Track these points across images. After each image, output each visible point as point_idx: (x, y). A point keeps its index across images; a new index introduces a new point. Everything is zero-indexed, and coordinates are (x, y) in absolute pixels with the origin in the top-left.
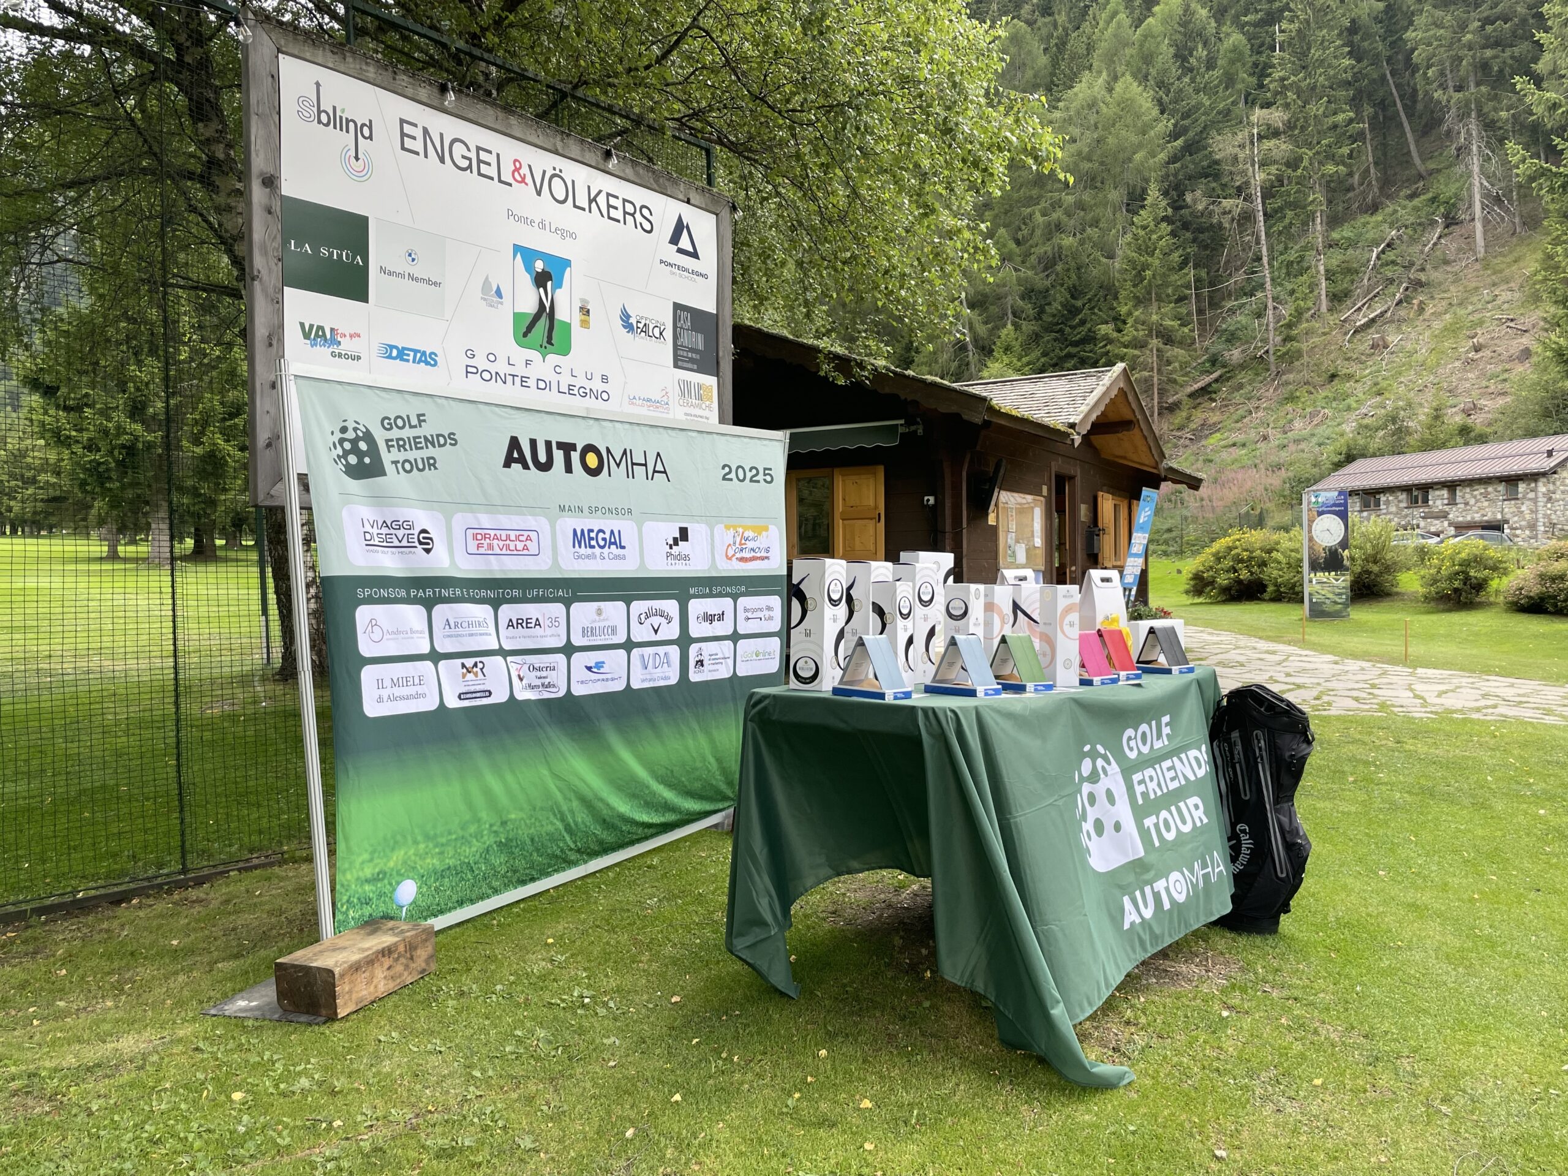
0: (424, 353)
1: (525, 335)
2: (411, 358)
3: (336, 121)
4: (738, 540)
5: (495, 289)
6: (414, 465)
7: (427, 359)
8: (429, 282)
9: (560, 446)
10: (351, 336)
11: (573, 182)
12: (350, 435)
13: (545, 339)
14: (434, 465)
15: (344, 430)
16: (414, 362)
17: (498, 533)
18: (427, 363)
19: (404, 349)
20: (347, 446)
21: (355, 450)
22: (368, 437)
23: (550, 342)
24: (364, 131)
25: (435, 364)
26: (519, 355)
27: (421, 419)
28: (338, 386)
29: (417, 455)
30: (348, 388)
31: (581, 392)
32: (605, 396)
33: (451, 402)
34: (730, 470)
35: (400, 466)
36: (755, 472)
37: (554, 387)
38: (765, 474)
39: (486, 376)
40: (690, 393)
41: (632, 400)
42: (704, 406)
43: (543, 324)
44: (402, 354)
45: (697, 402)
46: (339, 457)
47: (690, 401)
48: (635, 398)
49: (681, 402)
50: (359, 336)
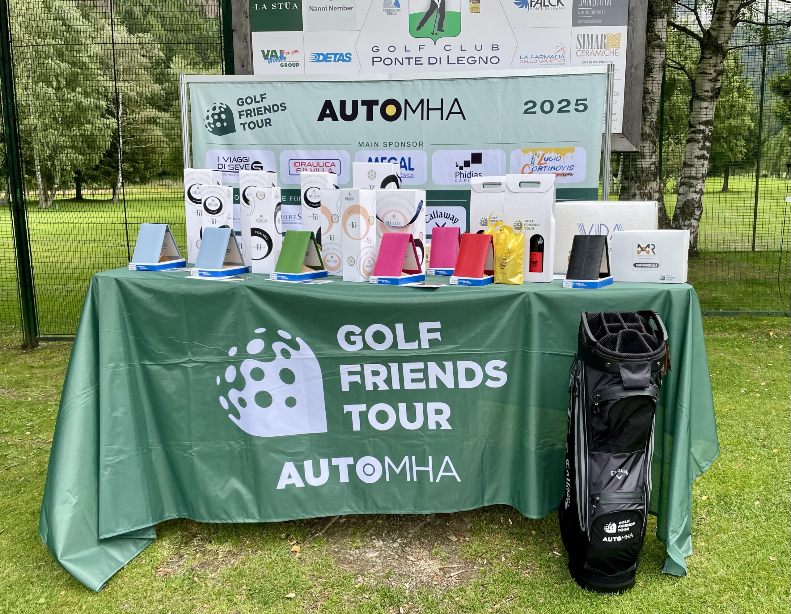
0: (342, 54)
1: (419, 28)
2: (332, 59)
4: (537, 161)
5: (394, 2)
6: (256, 124)
7: (344, 58)
8: (344, 8)
9: (364, 103)
10: (293, 53)
12: (217, 111)
13: (436, 28)
14: (269, 123)
15: (214, 109)
16: (335, 61)
17: (311, 162)
18: (344, 60)
19: (327, 54)
20: (216, 117)
21: (220, 119)
22: (228, 111)
23: (440, 28)
25: (350, 59)
26: (414, 43)
27: (263, 97)
28: (213, 85)
29: (258, 118)
30: (219, 85)
31: (470, 60)
32: (495, 60)
33: (284, 84)
34: (535, 105)
35: (246, 126)
36: (565, 103)
37: (444, 60)
38: (577, 105)
39: (388, 62)
40: (590, 43)
41: (524, 59)
42: (607, 53)
43: (434, 18)
44: (326, 58)
45: (599, 50)
46: (209, 124)
47: (590, 50)
48: (526, 57)
49: (579, 53)
50: (298, 52)
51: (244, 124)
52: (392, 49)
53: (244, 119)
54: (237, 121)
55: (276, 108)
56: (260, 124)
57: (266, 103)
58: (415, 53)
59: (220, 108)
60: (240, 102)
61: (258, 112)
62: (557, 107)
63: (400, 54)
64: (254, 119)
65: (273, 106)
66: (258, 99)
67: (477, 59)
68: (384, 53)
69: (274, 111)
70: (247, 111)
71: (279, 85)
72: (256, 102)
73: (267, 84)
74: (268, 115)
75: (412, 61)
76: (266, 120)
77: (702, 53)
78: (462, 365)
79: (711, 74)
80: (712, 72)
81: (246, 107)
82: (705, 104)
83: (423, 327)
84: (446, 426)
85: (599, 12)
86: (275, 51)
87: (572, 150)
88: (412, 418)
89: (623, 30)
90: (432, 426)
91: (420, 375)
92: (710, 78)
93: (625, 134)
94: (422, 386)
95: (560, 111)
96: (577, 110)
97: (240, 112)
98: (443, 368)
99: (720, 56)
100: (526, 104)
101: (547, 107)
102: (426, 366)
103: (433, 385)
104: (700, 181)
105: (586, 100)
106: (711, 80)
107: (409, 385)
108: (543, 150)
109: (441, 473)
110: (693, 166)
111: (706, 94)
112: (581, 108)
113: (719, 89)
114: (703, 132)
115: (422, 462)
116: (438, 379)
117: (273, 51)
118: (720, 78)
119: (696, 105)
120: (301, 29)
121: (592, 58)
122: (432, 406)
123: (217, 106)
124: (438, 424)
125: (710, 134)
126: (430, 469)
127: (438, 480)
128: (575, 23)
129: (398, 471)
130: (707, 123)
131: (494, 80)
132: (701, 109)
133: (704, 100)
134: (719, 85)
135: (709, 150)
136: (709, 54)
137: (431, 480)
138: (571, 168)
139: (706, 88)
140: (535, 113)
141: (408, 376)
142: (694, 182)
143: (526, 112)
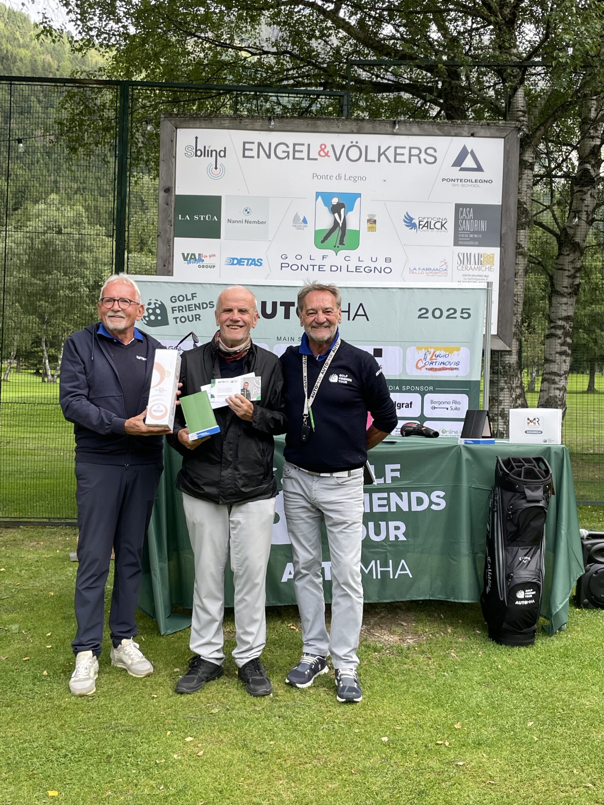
0: (254, 260)
1: (323, 242)
2: (245, 263)
3: (206, 153)
4: (429, 357)
5: (302, 219)
6: (187, 319)
7: (256, 262)
8: (258, 222)
9: (282, 304)
10: (210, 256)
11: (366, 147)
12: (153, 306)
13: (338, 242)
14: (199, 318)
15: (149, 304)
16: (247, 265)
18: (255, 265)
19: (241, 259)
20: (151, 311)
21: (154, 313)
22: (162, 307)
23: (342, 243)
24: (222, 153)
25: (261, 264)
26: (318, 253)
27: (193, 296)
28: (149, 284)
29: (189, 313)
30: (155, 284)
31: (366, 270)
32: (388, 270)
33: (213, 286)
34: (427, 311)
35: (178, 320)
36: (452, 311)
37: (344, 269)
38: (462, 313)
39: (295, 267)
40: (469, 261)
41: (413, 271)
42: (483, 268)
43: (337, 234)
44: (240, 262)
45: (476, 266)
46: (144, 317)
47: (469, 266)
48: (415, 269)
49: (460, 268)
50: (214, 256)
51: (176, 318)
52: (299, 257)
53: (177, 314)
54: (170, 316)
55: (205, 306)
56: (191, 319)
57: (196, 301)
58: (318, 262)
59: (155, 304)
60: (173, 299)
61: (189, 308)
62: (445, 314)
63: (306, 262)
64: (185, 314)
65: (203, 304)
66: (189, 297)
67: (373, 269)
68: (291, 260)
69: (203, 308)
70: (179, 307)
71: (208, 286)
72: (187, 300)
73: (198, 285)
74: (198, 311)
75: (316, 268)
76: (196, 315)
77: (560, 249)
78: (414, 495)
79: (569, 271)
80: (570, 269)
81: (178, 304)
82: (564, 300)
83: (388, 467)
84: (402, 538)
85: (476, 236)
86: (194, 255)
87: (458, 349)
88: (377, 533)
89: (496, 252)
90: (392, 538)
91: (385, 502)
92: (570, 273)
93: (499, 336)
94: (386, 509)
95: (448, 317)
96: (462, 317)
97: (172, 308)
98: (401, 497)
99: (577, 254)
100: (420, 310)
101: (437, 313)
102: (389, 495)
103: (393, 509)
104: (563, 378)
105: (469, 309)
106: (569, 277)
107: (376, 509)
108: (434, 348)
109: (398, 572)
110: (555, 362)
111: (566, 290)
112: (466, 315)
113: (579, 285)
114: (563, 327)
115: (385, 564)
116: (397, 505)
117: (192, 254)
118: (578, 275)
119: (554, 301)
120: (219, 238)
121: (471, 272)
122: (392, 524)
123: (153, 302)
124: (396, 537)
125: (571, 330)
126: (390, 569)
127: (396, 577)
128: (456, 244)
129: (367, 572)
130: (567, 319)
131: (394, 290)
132: (561, 304)
133: (562, 295)
134: (577, 281)
135: (569, 345)
136: (567, 251)
137: (391, 577)
138: (457, 364)
139: (565, 284)
140: (427, 318)
141: (376, 502)
142: (557, 379)
143: (420, 317)
